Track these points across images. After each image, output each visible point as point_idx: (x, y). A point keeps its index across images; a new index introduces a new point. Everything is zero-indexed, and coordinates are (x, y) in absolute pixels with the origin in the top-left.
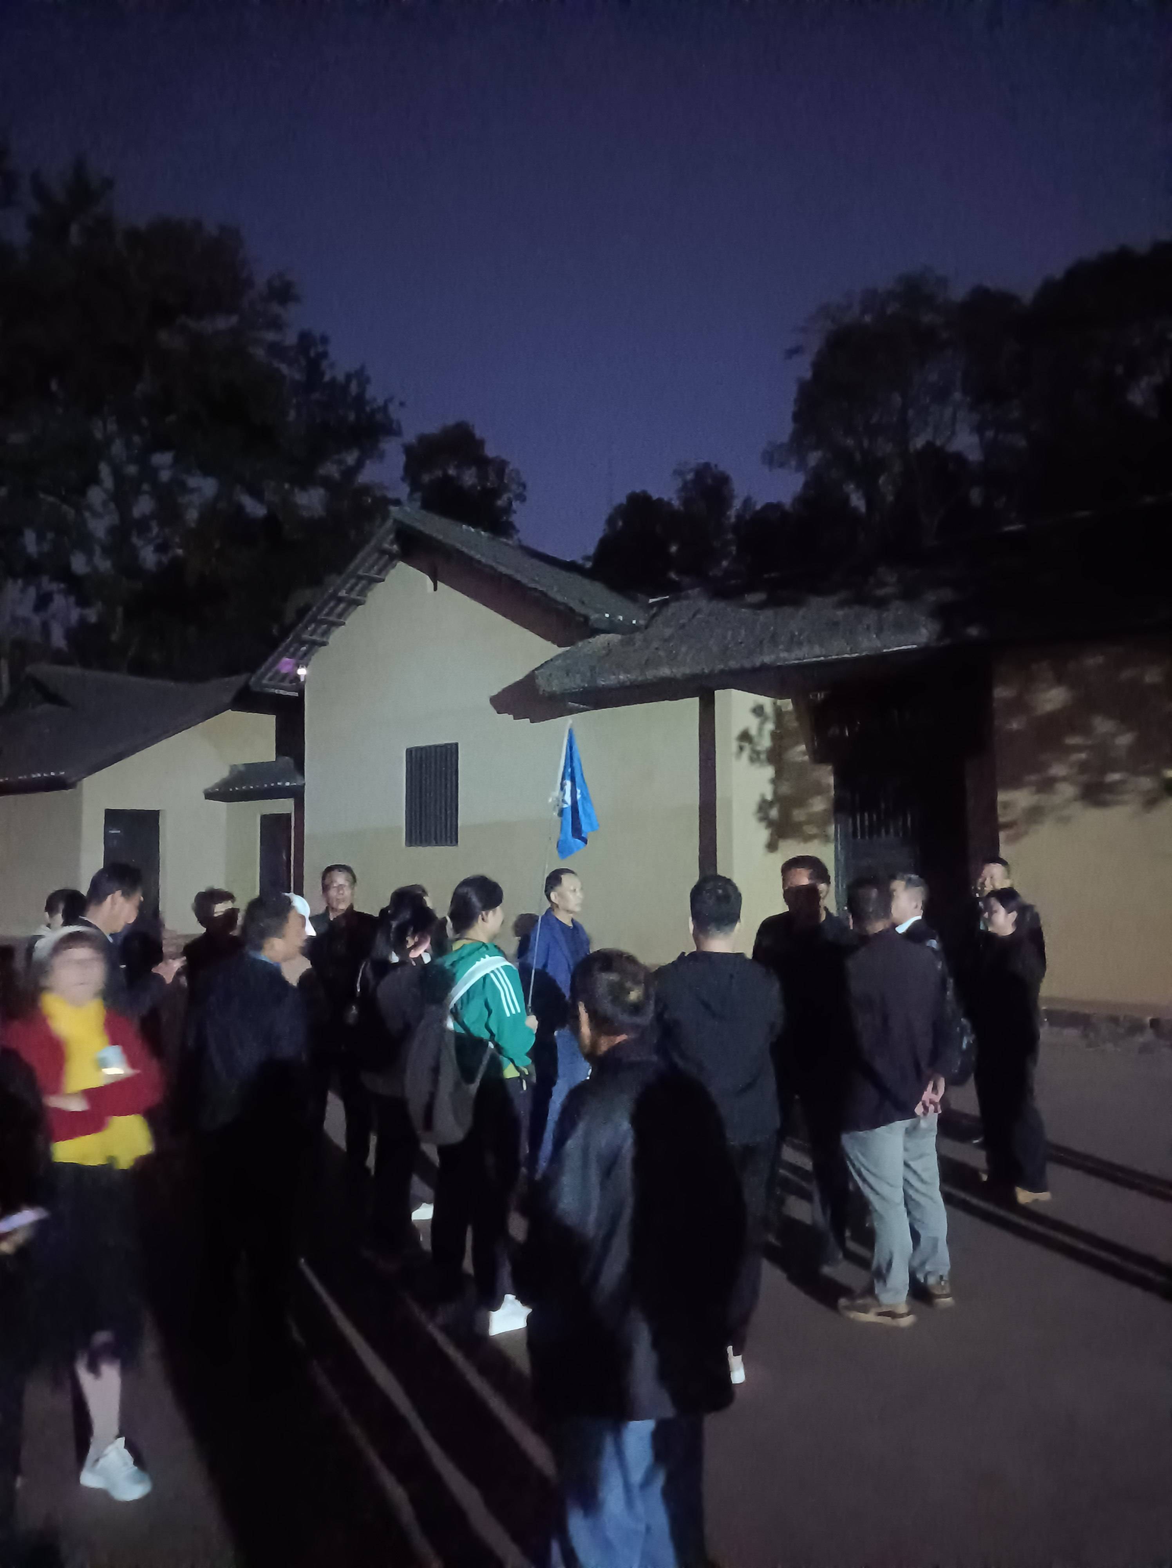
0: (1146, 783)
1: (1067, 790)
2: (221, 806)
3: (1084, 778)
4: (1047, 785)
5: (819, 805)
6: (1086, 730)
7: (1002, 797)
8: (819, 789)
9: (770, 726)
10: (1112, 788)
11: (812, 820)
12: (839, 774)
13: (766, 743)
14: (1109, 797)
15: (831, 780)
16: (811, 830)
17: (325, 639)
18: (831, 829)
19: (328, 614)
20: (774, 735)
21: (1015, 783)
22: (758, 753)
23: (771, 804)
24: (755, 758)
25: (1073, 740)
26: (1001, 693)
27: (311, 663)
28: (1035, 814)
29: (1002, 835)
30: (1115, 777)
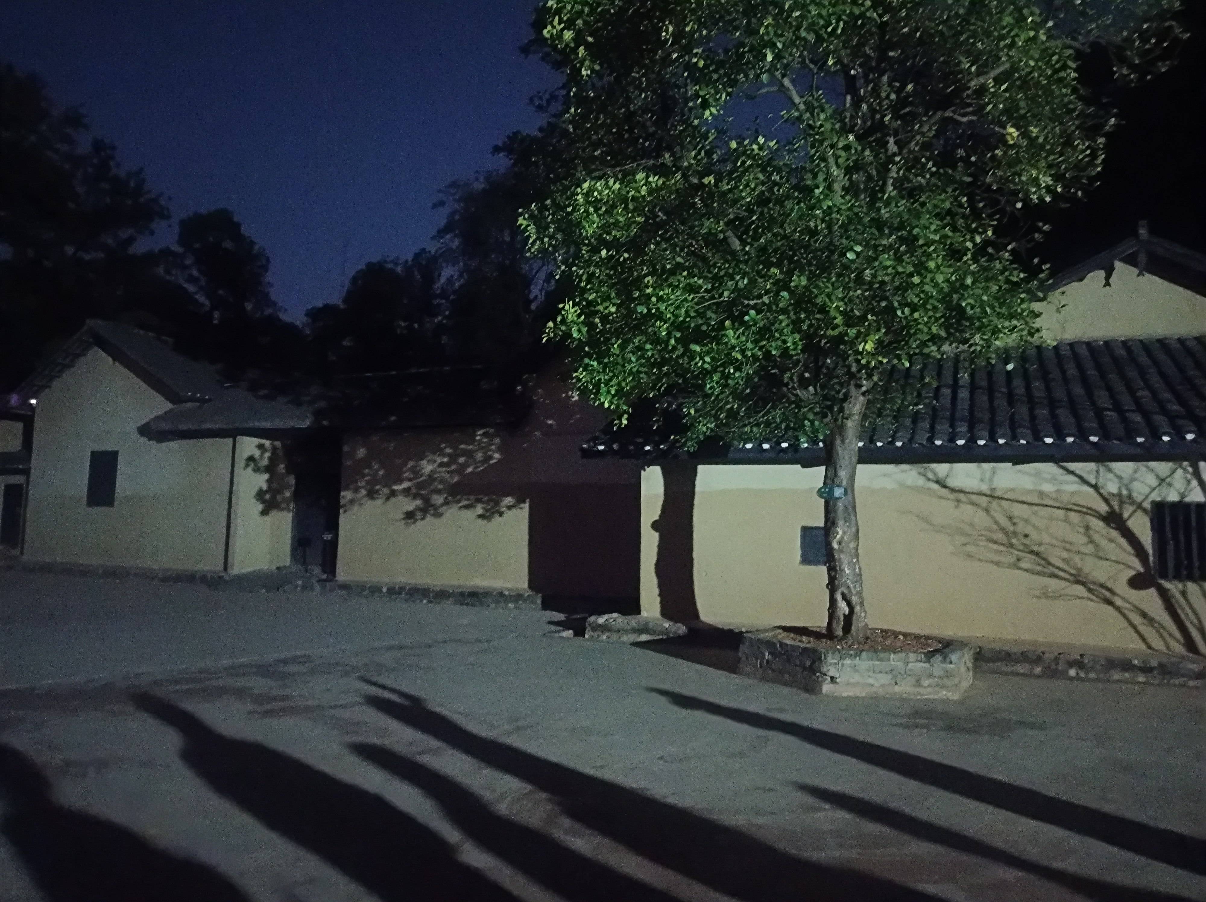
0: (387, 491)
1: (363, 492)
3: (368, 487)
4: (356, 490)
5: (288, 494)
6: (370, 467)
7: (343, 493)
8: (288, 486)
9: (268, 454)
10: (377, 492)
11: (284, 500)
12: (297, 479)
13: (265, 462)
14: (376, 496)
15: (293, 482)
16: (283, 506)
17: (49, 385)
18: (292, 506)
19: (50, 371)
20: (270, 459)
21: (346, 489)
22: (259, 467)
23: (266, 492)
24: (257, 470)
25: (366, 471)
26: (346, 449)
28: (352, 501)
29: (341, 511)
30: (378, 487)
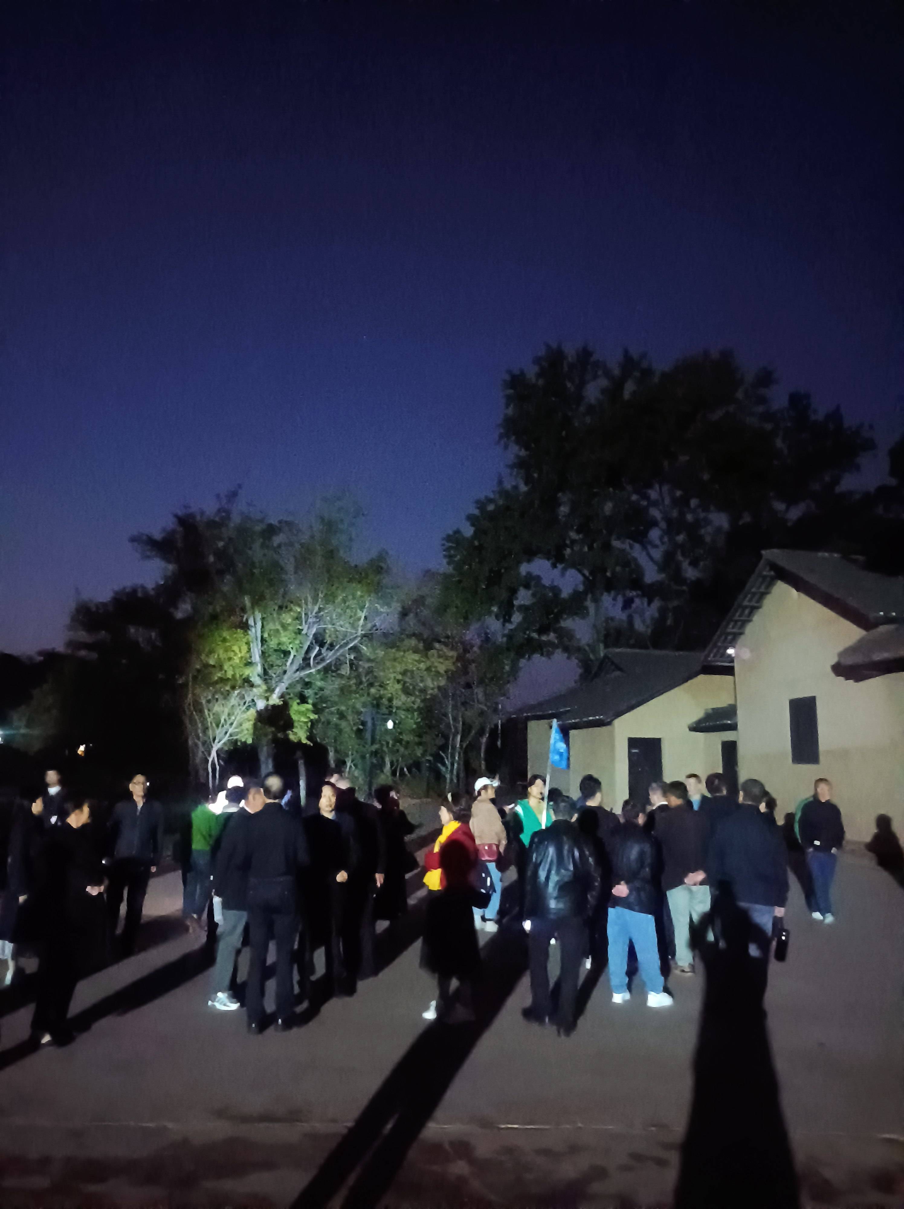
2: (700, 736)
17: (740, 631)
19: (740, 616)
27: (737, 646)
